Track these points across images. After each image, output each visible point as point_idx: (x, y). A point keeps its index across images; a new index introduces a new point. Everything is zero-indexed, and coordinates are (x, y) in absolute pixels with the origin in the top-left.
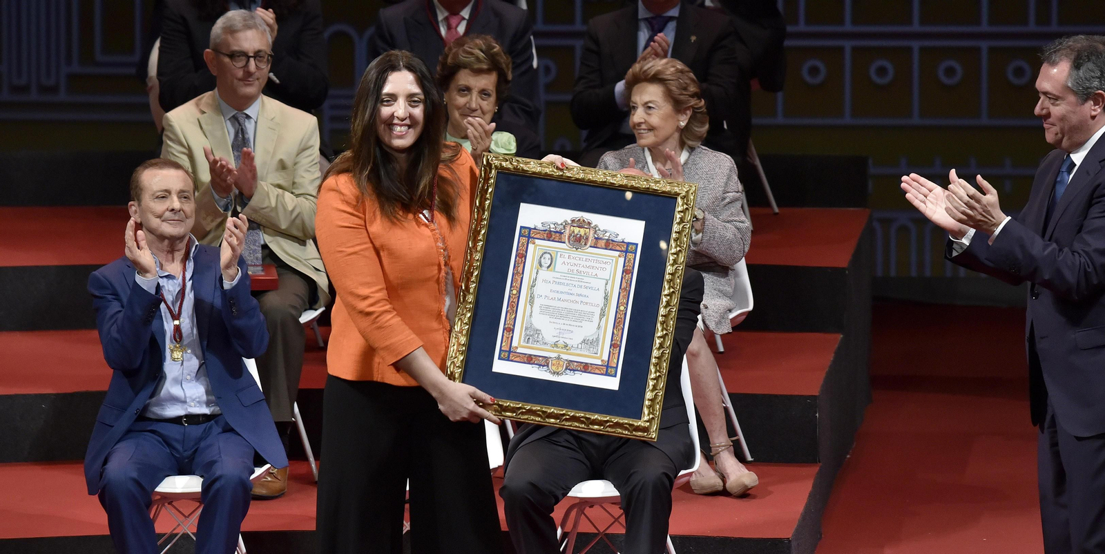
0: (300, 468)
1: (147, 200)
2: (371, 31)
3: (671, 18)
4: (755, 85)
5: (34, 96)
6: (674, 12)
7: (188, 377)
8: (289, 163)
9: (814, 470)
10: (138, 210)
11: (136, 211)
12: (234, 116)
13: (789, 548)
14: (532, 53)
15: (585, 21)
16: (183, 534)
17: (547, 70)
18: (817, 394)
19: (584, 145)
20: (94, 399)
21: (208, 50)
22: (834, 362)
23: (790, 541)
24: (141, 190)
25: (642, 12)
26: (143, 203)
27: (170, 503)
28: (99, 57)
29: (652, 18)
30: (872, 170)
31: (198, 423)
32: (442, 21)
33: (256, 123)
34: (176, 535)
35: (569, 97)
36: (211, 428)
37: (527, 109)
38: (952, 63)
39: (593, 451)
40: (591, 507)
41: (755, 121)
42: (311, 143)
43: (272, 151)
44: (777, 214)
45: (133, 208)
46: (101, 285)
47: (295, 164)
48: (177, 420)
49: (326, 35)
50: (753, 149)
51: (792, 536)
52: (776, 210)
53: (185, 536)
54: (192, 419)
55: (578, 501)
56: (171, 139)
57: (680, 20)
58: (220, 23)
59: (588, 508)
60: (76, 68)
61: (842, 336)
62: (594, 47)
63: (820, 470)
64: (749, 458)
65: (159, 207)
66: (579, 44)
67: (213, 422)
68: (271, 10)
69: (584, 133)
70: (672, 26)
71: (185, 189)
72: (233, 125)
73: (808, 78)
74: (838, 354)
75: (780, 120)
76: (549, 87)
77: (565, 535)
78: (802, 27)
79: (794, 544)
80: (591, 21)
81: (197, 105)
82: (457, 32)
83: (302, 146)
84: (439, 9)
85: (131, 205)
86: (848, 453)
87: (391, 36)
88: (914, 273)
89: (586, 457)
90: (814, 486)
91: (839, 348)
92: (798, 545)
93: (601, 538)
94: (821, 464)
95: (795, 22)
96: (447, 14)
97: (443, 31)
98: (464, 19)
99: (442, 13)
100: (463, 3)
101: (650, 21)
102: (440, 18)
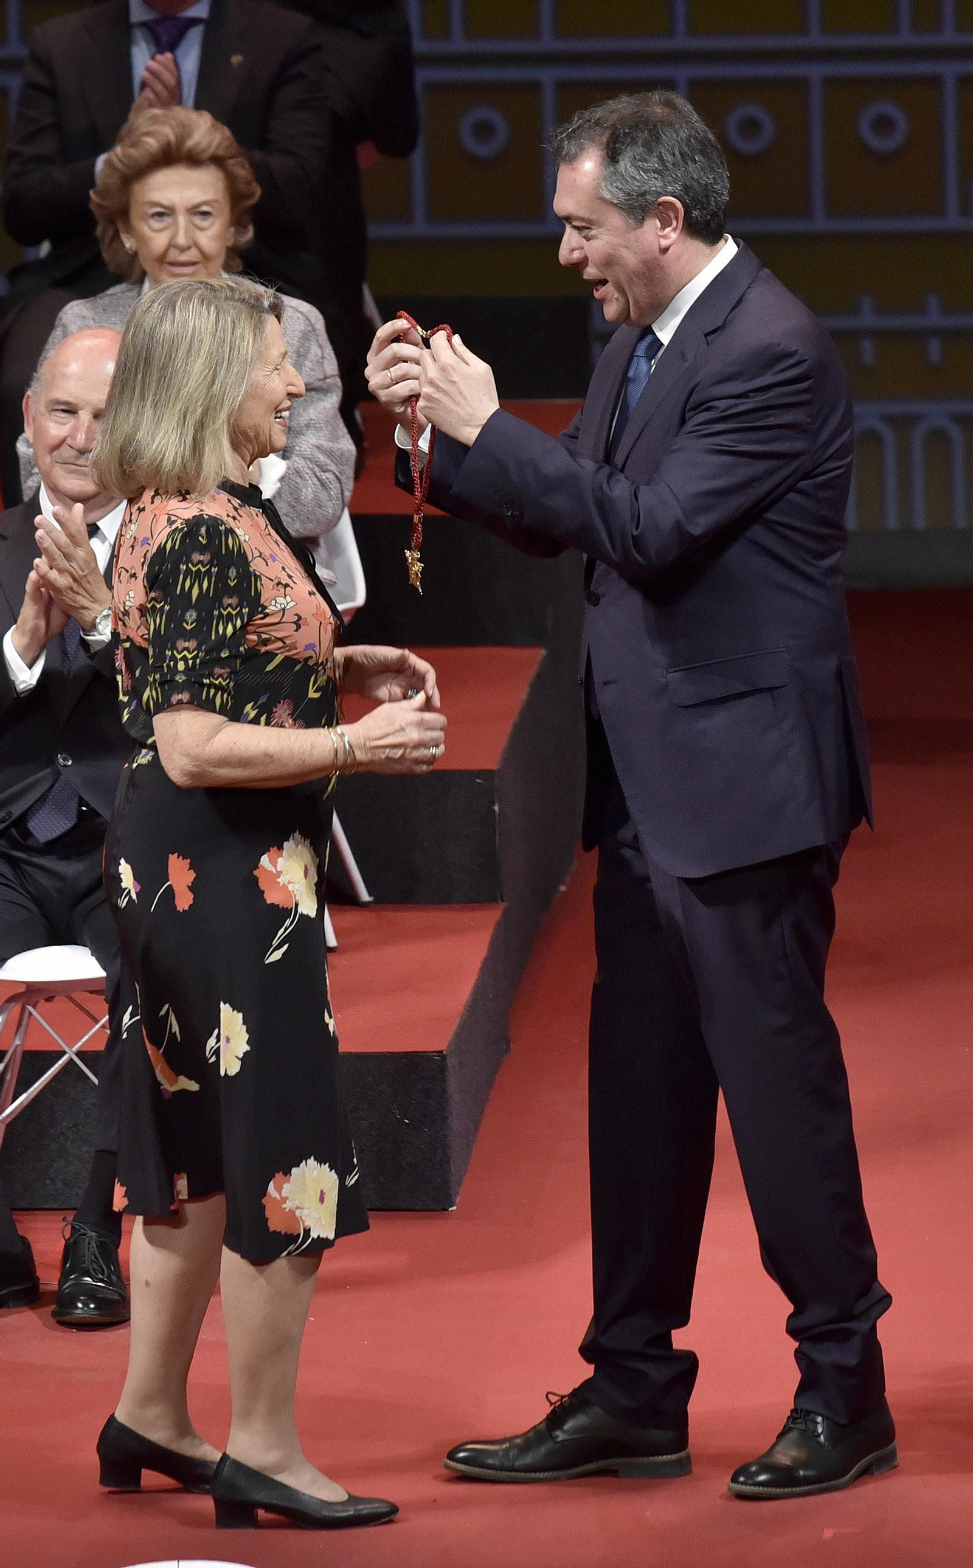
3: (194, 22)
4: (367, 156)
6: (199, 10)
9: (491, 916)
13: (443, 1070)
18: (494, 766)
22: (530, 703)
23: (444, 1058)
25: (138, 12)
29: (157, 21)
38: (754, 110)
40: (49, 999)
51: (448, 1046)
55: (23, 989)
57: (210, 24)
59: (42, 1001)
61: (543, 652)
63: (504, 915)
64: (366, 899)
70: (195, 35)
73: (470, 143)
74: (538, 685)
75: (420, 228)
78: (458, 43)
79: (452, 1063)
86: (560, 884)
90: (494, 947)
91: (539, 676)
92: (461, 1063)
93: (71, 1060)
94: (503, 905)
95: (444, 32)
101: (153, 28)
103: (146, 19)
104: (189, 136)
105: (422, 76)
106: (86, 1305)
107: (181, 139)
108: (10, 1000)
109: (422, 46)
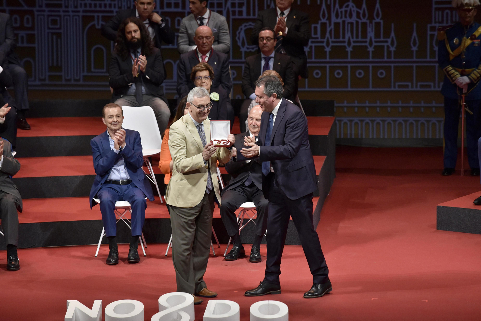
0: (156, 199)
1: (107, 118)
2: (178, 61)
3: (272, 57)
4: (300, 77)
5: (73, 82)
6: (273, 55)
7: (122, 171)
9: (318, 199)
14: (229, 68)
15: (245, 58)
16: (120, 219)
18: (319, 175)
22: (324, 164)
24: (105, 114)
25: (263, 56)
28: (93, 70)
30: (336, 105)
32: (200, 57)
34: (118, 220)
36: (129, 186)
37: (227, 86)
38: (361, 71)
39: (248, 193)
41: (299, 89)
45: (104, 120)
50: (298, 98)
53: (121, 220)
55: (244, 209)
57: (275, 58)
59: (247, 211)
60: (86, 74)
61: (326, 157)
62: (248, 67)
63: (320, 199)
65: (110, 120)
66: (243, 66)
67: (130, 184)
68: (144, 56)
70: (272, 59)
71: (118, 114)
73: (315, 76)
75: (307, 89)
77: (240, 219)
78: (313, 60)
80: (247, 58)
82: (205, 60)
84: (200, 54)
86: (328, 194)
87: (184, 62)
88: (349, 137)
89: (246, 195)
90: (318, 204)
91: (325, 161)
93: (251, 220)
94: (320, 197)
95: (311, 58)
96: (201, 55)
97: (200, 60)
98: (207, 56)
99: (200, 55)
100: (207, 52)
101: (265, 59)
102: (199, 56)
103: (264, 57)
104: (271, 74)
105: (308, 65)
106: (254, 259)
107: (269, 74)
108: (242, 210)
109: (308, 60)
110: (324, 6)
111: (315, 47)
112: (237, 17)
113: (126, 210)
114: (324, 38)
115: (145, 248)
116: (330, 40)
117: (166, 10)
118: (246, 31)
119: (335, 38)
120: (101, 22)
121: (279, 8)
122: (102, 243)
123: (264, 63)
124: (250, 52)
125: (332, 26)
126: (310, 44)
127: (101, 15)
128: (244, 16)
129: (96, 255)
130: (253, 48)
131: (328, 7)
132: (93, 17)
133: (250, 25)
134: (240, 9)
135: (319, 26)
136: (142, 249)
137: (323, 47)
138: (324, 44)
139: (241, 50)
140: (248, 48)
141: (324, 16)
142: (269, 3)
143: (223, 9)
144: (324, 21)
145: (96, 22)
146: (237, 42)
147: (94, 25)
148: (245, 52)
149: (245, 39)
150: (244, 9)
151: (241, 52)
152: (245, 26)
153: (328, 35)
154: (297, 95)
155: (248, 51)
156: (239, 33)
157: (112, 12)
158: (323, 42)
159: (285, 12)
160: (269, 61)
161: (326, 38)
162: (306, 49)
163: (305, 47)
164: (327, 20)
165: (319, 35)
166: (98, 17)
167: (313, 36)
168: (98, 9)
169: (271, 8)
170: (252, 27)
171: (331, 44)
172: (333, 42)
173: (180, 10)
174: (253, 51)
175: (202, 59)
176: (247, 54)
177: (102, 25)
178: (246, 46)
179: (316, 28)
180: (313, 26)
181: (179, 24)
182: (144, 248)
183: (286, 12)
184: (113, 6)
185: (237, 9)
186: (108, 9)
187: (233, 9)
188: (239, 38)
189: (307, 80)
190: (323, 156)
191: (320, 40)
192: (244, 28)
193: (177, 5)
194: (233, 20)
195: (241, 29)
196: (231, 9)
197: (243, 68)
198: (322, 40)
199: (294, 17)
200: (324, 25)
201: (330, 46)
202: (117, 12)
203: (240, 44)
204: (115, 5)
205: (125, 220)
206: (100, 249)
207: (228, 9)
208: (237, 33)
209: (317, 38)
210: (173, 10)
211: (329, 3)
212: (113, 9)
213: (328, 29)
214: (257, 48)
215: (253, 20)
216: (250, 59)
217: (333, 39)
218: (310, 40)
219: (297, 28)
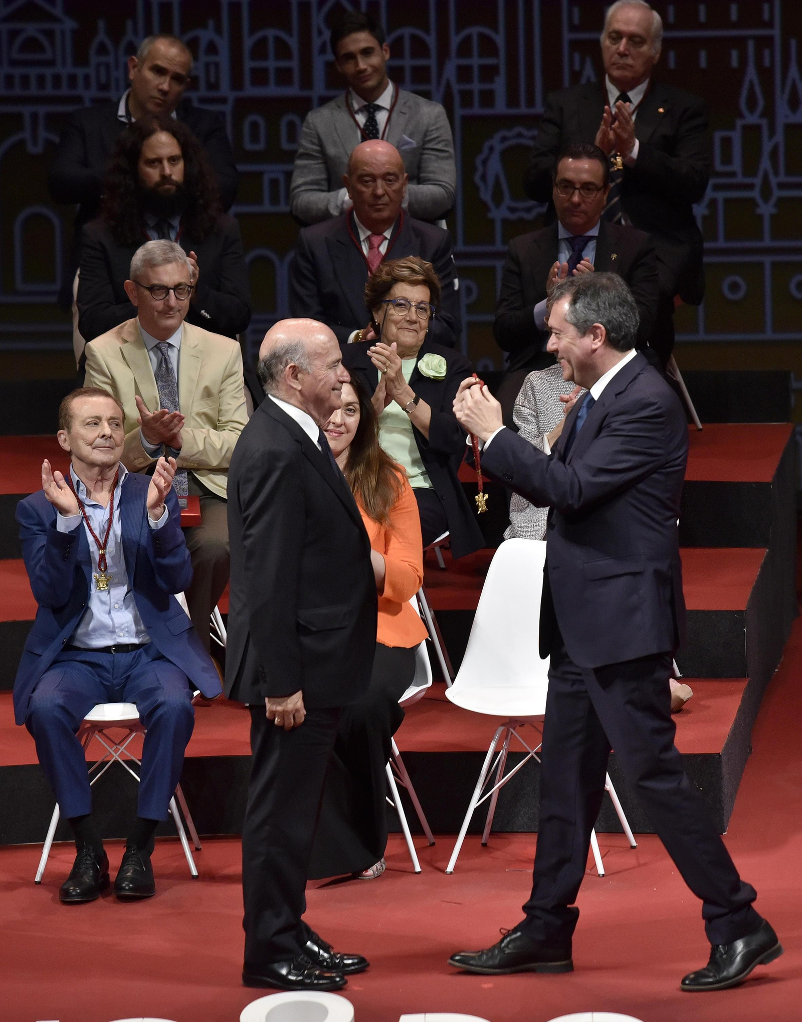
1: (78, 427)
3: (591, 238)
6: (594, 232)
7: (116, 606)
8: (215, 391)
9: (743, 685)
10: (67, 439)
11: (65, 439)
12: (156, 346)
13: (720, 762)
15: (505, 242)
17: (469, 290)
18: (743, 608)
19: (507, 365)
20: (22, 627)
21: (128, 281)
22: (761, 576)
23: (720, 756)
24: (71, 417)
25: (562, 233)
26: (73, 431)
27: (100, 731)
28: (20, 285)
29: (573, 238)
30: (795, 385)
31: (128, 652)
32: (364, 240)
33: (179, 351)
34: (108, 763)
35: (491, 318)
40: (520, 726)
41: (678, 338)
42: (235, 369)
43: (196, 379)
44: (701, 430)
45: (63, 437)
46: (28, 515)
47: (220, 392)
48: (107, 649)
49: (248, 258)
50: (675, 366)
51: (723, 751)
52: (700, 426)
53: (116, 762)
54: (121, 648)
55: (508, 721)
56: (94, 370)
57: (599, 239)
58: (140, 254)
59: (518, 728)
61: (767, 550)
62: (514, 267)
63: (749, 684)
64: (678, 674)
65: (91, 434)
66: (500, 265)
67: (141, 651)
69: (506, 354)
70: (592, 245)
71: (115, 416)
72: (155, 354)
73: (729, 295)
74: (764, 567)
75: (702, 336)
76: (471, 309)
77: (496, 754)
78: (721, 243)
79: (724, 759)
80: (511, 241)
81: (119, 333)
82: (379, 252)
83: (226, 373)
84: (361, 228)
85: (60, 434)
86: (776, 668)
87: (313, 255)
90: (743, 701)
91: (765, 563)
92: (728, 759)
93: (532, 756)
94: (749, 678)
95: (715, 239)
96: (369, 233)
97: (365, 250)
98: (386, 238)
99: (364, 233)
100: (386, 223)
101: (571, 242)
102: (362, 237)
103: (566, 236)
105: (706, 259)
108: (501, 726)
109: (707, 245)
110: (751, 74)
111: (727, 201)
112: (477, 110)
113: (132, 731)
114: (754, 174)
115: (196, 851)
116: (773, 181)
117: (251, 91)
118: (504, 154)
119: (788, 174)
120: (43, 134)
121: (614, 81)
122: (55, 838)
123: (568, 257)
124: (521, 220)
125: (780, 137)
126: (709, 194)
127: (42, 110)
128: (500, 107)
129: (38, 879)
130: (528, 210)
131: (766, 75)
132: (19, 116)
133: (520, 135)
134: (486, 86)
135: (736, 137)
136: (184, 855)
137: (752, 202)
138: (755, 194)
139: (490, 215)
140: (512, 210)
141: (752, 103)
142: (577, 67)
143: (432, 87)
144: (752, 119)
145: (27, 134)
146: (477, 189)
147: (22, 143)
148: (505, 221)
149: (503, 180)
150: (499, 85)
151: (492, 221)
152: (504, 139)
153: (765, 163)
154: (672, 355)
155: (513, 217)
156: (485, 162)
157: (79, 99)
158: (751, 187)
159: (631, 94)
160: (582, 250)
161: (761, 174)
162: (699, 210)
163: (694, 206)
164: (762, 116)
165: (737, 165)
166: (34, 116)
167: (719, 167)
168: (34, 91)
169: (583, 80)
170: (531, 143)
171: (777, 193)
172: (782, 186)
173: (293, 91)
174: (529, 216)
175: (371, 247)
176: (513, 228)
177: (48, 143)
178: (507, 201)
179: (727, 143)
180: (718, 136)
181: (293, 136)
182: (192, 852)
183: (636, 96)
184: (80, 81)
185: (476, 86)
186: (65, 91)
187: (466, 87)
188: (484, 178)
189: (701, 308)
190: (758, 547)
191: (740, 179)
192: (499, 147)
193: (284, 77)
194: (464, 119)
195: (491, 149)
196: (456, 87)
197: (499, 274)
198: (748, 180)
199: (661, 110)
200: (751, 132)
201: (773, 200)
202: (94, 100)
203: (486, 195)
204: (87, 77)
205: (131, 764)
206: (49, 856)
207: (448, 86)
208: (478, 161)
209: (733, 174)
210: (272, 90)
211: (767, 62)
212: (80, 91)
213: (767, 147)
214: (544, 209)
215: (530, 121)
216: (523, 244)
217: (783, 178)
218: (712, 181)
219: (670, 144)
